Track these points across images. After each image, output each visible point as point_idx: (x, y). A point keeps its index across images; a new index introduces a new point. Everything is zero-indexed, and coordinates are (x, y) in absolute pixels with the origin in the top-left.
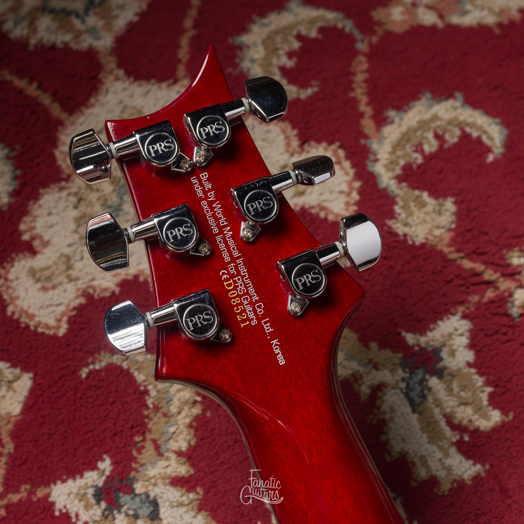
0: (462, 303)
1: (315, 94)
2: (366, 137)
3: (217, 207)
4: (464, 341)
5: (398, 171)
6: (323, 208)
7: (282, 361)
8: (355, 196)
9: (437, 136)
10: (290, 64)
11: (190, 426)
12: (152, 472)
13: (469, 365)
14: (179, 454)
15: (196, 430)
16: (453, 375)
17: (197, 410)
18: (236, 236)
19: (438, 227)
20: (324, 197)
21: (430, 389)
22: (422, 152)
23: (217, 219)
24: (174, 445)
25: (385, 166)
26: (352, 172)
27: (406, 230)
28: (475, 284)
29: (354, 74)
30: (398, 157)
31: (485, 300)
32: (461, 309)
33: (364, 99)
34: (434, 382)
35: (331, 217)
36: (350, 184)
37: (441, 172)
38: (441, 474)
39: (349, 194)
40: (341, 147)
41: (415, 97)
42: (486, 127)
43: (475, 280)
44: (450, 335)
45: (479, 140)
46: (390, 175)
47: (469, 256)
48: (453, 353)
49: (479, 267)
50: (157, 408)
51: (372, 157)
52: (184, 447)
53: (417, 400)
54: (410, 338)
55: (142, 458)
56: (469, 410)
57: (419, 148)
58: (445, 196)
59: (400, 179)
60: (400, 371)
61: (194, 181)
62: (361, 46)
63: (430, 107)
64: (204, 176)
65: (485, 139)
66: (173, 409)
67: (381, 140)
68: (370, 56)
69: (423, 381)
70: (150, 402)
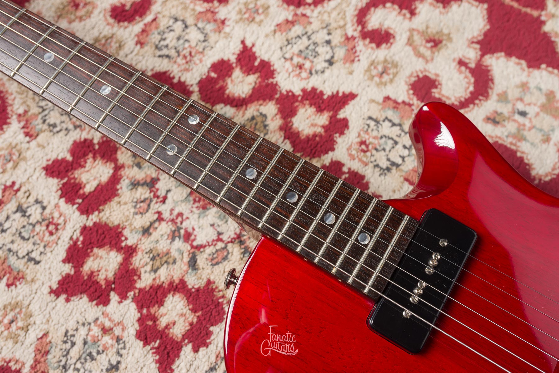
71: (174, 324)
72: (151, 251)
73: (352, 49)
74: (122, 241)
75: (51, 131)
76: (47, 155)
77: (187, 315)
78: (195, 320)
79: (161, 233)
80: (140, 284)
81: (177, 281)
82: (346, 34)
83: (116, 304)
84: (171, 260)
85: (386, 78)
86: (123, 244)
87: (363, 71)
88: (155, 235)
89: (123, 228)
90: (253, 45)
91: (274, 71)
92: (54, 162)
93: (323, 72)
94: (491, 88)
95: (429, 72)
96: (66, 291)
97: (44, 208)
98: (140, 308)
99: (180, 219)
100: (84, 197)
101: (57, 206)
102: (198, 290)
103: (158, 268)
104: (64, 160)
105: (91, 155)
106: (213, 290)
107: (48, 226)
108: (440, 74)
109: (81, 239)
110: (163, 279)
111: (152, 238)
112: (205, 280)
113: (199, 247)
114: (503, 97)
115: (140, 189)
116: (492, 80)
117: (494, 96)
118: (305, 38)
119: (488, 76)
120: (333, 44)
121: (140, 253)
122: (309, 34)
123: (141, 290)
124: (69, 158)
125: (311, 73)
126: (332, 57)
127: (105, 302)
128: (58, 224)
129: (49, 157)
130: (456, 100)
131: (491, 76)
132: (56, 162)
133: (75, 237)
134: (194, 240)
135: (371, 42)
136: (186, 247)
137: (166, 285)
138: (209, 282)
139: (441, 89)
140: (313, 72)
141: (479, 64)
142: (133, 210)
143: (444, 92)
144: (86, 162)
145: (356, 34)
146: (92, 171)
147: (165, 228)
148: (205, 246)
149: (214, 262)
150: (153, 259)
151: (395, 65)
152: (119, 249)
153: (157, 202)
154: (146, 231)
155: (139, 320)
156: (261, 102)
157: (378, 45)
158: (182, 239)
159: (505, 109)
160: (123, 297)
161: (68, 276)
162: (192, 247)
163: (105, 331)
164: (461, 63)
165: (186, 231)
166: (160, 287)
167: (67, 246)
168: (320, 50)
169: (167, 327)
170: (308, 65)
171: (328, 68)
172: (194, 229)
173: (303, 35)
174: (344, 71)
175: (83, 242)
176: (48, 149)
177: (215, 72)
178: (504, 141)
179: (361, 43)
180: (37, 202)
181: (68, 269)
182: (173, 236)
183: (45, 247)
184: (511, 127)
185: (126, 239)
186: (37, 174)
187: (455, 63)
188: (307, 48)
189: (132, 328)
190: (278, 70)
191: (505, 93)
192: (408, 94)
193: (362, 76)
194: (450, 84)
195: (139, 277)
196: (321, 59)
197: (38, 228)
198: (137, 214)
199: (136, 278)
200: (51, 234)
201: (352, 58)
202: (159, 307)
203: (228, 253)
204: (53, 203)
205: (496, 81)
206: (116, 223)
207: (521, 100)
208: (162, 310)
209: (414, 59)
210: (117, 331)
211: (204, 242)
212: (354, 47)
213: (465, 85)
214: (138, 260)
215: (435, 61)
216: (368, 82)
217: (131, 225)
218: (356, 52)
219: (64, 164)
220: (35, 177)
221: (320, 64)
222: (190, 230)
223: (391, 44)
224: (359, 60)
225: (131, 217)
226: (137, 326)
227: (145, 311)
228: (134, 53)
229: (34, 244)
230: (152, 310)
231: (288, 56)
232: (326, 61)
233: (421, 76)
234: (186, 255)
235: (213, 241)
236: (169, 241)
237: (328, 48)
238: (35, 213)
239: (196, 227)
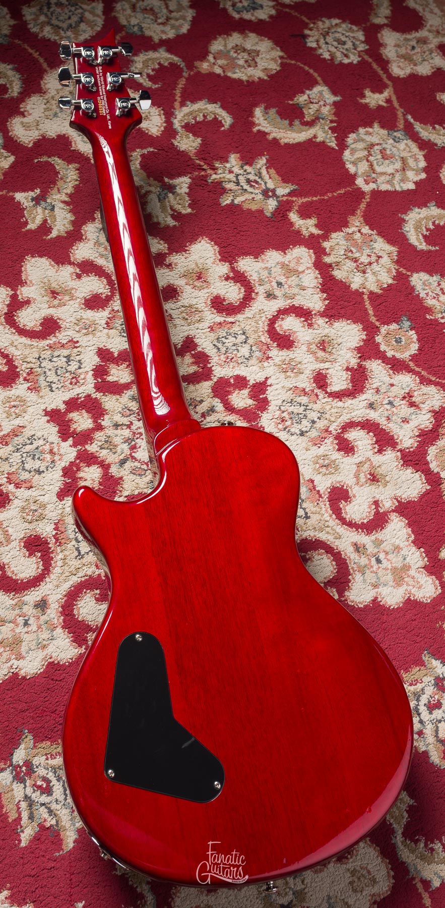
0: (191, 173)
1: (159, 87)
2: (174, 109)
3: (102, 78)
4: (187, 185)
5: (183, 124)
6: (147, 130)
7: (110, 127)
8: (162, 129)
9: (204, 116)
10: (152, 73)
11: (73, 187)
12: (54, 197)
13: (186, 193)
14: (66, 194)
15: (75, 188)
16: (178, 195)
17: (77, 183)
18: (105, 88)
19: (191, 147)
20: (149, 126)
21: (168, 197)
22: (196, 120)
23: (101, 82)
24: (65, 191)
25: (178, 121)
26: (164, 120)
27: (178, 144)
28: (198, 169)
29: (178, 84)
30: (185, 119)
31: (201, 174)
32: (189, 175)
33: (179, 95)
34: (170, 195)
35: (150, 133)
36: (161, 124)
37: (200, 128)
38: (163, 222)
39: (160, 127)
40: (162, 110)
41: (200, 99)
42: (225, 118)
43: (199, 167)
44: (182, 182)
45: (221, 122)
46: (179, 124)
47: (199, 159)
48: (181, 188)
49: (202, 163)
50: (62, 179)
51: (174, 117)
52: (69, 192)
53: (162, 199)
54: (166, 180)
55: (53, 192)
56: (180, 206)
57: (195, 118)
58: (198, 137)
59: (182, 127)
60: (159, 189)
61: (97, 68)
62: (185, 74)
63: (206, 104)
64: (100, 68)
65: (223, 121)
66: (68, 180)
67: (180, 112)
68: (187, 79)
69: (166, 194)
70: (59, 176)
71: (86, 480)
72: (109, 437)
73: (322, 438)
74: (100, 419)
75: (120, 333)
76: (106, 343)
77: (95, 483)
78: (96, 488)
79: (122, 433)
80: (88, 447)
81: (106, 463)
82: (329, 427)
83: (68, 445)
84: (114, 451)
85: (324, 470)
86: (99, 421)
87: (315, 455)
88: (119, 432)
89: (107, 414)
90: (270, 386)
91: (266, 409)
92: (107, 349)
93: (292, 435)
94: (377, 531)
95: (352, 490)
96: (51, 417)
97: (80, 368)
98: (77, 458)
99: (138, 436)
100: (104, 381)
101: (87, 372)
102: (112, 476)
103: (104, 448)
104: (112, 353)
105: (127, 363)
106: (119, 484)
107: (73, 378)
108: (357, 497)
109: (82, 399)
110: (101, 455)
111: (116, 432)
112: (120, 476)
113: (133, 458)
114: (378, 543)
115: (134, 402)
116: (383, 528)
117: (373, 537)
118: (303, 408)
119: (383, 523)
120: (315, 426)
121: (103, 433)
122: (308, 408)
123: (86, 450)
124: (116, 355)
125: (285, 429)
126: (307, 432)
127: (65, 440)
128: (79, 382)
129: (106, 345)
130: (349, 518)
131: (385, 526)
132: (108, 350)
133: (80, 396)
134: (135, 452)
135: (337, 444)
136: (127, 452)
137: (99, 459)
138: (121, 478)
139: (347, 504)
140: (287, 430)
141: (386, 514)
142: (120, 409)
143: (347, 508)
144: (121, 365)
145: (334, 432)
146: (120, 372)
147: (127, 433)
148: (137, 460)
149: (133, 472)
150: (106, 442)
151: (337, 468)
152: (95, 422)
153: (135, 417)
154: (116, 426)
155: (71, 462)
156: (241, 418)
157: (339, 450)
158: (129, 446)
159: (371, 549)
160: (75, 445)
161: (60, 410)
162: (131, 455)
163: (51, 452)
164: (376, 503)
165: (135, 445)
166: (96, 457)
167: (72, 397)
168: (304, 422)
169: (80, 478)
170: (288, 423)
171: (297, 435)
172: (140, 447)
173: (304, 405)
174: (304, 445)
175: (81, 402)
176: (110, 340)
177: (235, 380)
178: (350, 563)
179: (331, 439)
180: (79, 361)
181: (62, 407)
182: (127, 441)
183: (62, 386)
184: (363, 561)
185: (103, 420)
186: (93, 348)
187: (372, 500)
188: (298, 414)
189: (64, 463)
190: (269, 411)
191: (382, 542)
192: (326, 489)
193: (311, 457)
194: (356, 507)
195: (91, 444)
196: (299, 427)
197: (67, 375)
198: (120, 413)
199: (89, 442)
200: (71, 383)
201: (317, 443)
202: (86, 466)
203: (145, 474)
204: (86, 369)
205: (384, 531)
206: (106, 408)
207: (387, 553)
208: (86, 469)
209: (352, 476)
210: (57, 458)
211: (139, 458)
212: (325, 438)
213: (364, 515)
214: (99, 436)
215: (362, 488)
216: (311, 463)
217: (112, 415)
218: (323, 441)
219: (110, 355)
220: (90, 348)
221: (295, 429)
222: (138, 446)
223: (348, 456)
224: (319, 447)
225: (116, 412)
226: (68, 464)
227: (78, 461)
228: (203, 331)
229: (58, 380)
230: (82, 464)
231: (282, 408)
232: (300, 430)
233: (345, 488)
234: (123, 455)
235: (144, 462)
236: (122, 441)
237: (309, 425)
238: (73, 366)
239: (142, 447)
